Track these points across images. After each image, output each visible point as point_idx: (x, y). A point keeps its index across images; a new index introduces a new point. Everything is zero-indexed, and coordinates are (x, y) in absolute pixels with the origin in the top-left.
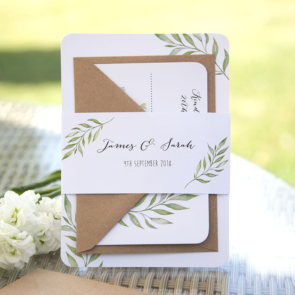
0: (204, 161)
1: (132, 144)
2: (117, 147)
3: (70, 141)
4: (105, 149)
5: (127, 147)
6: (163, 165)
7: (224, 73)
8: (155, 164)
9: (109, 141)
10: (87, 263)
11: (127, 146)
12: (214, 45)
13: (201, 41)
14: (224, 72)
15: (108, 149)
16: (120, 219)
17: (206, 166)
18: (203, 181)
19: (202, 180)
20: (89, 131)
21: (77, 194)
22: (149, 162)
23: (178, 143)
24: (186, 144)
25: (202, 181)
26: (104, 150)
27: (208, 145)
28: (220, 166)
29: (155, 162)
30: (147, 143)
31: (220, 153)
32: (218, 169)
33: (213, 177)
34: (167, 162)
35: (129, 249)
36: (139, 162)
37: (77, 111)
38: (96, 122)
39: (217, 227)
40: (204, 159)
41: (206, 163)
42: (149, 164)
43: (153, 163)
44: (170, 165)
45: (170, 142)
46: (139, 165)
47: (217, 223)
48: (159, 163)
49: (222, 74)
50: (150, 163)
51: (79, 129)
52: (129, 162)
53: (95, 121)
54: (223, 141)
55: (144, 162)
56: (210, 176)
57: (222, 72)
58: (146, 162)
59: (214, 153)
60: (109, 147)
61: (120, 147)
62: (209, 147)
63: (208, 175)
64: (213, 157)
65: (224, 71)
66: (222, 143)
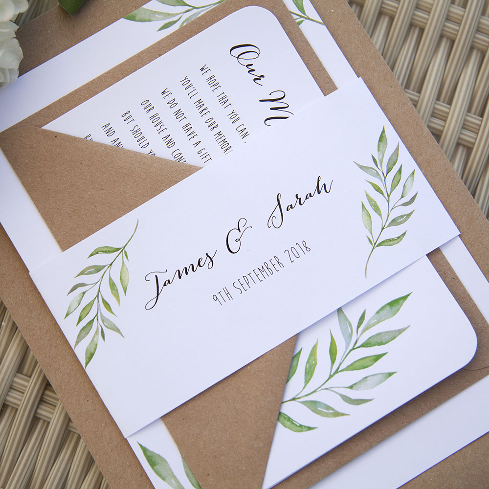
0: (370, 200)
1: (207, 254)
2: (180, 277)
3: (80, 320)
4: (158, 294)
5: (201, 265)
6: (293, 258)
7: (306, 18)
8: (277, 266)
9: (158, 274)
11: (199, 262)
14: (304, 16)
15: (165, 291)
16: (277, 413)
17: (379, 209)
18: (393, 240)
19: (390, 240)
20: (106, 277)
21: (162, 417)
22: (261, 269)
23: (297, 196)
24: (312, 189)
25: (389, 242)
26: (157, 297)
27: (358, 165)
28: (406, 190)
29: (274, 262)
31: (390, 166)
32: (407, 199)
33: (405, 221)
34: (297, 247)
35: (330, 462)
36: (242, 281)
37: (63, 251)
38: (108, 250)
39: (481, 313)
40: (367, 195)
41: (376, 203)
42: (264, 273)
43: (270, 266)
44: (308, 250)
45: (279, 204)
46: (245, 285)
47: (474, 305)
48: (284, 259)
49: (303, 21)
50: (265, 269)
51: (83, 285)
52: (223, 293)
53: (105, 249)
54: (380, 140)
55: (253, 275)
56: (401, 223)
57: (301, 17)
58: (258, 272)
59: (378, 174)
60: (165, 285)
61: (187, 274)
62: (361, 167)
63: (395, 222)
64: (382, 181)
65: (304, 13)
66: (382, 144)
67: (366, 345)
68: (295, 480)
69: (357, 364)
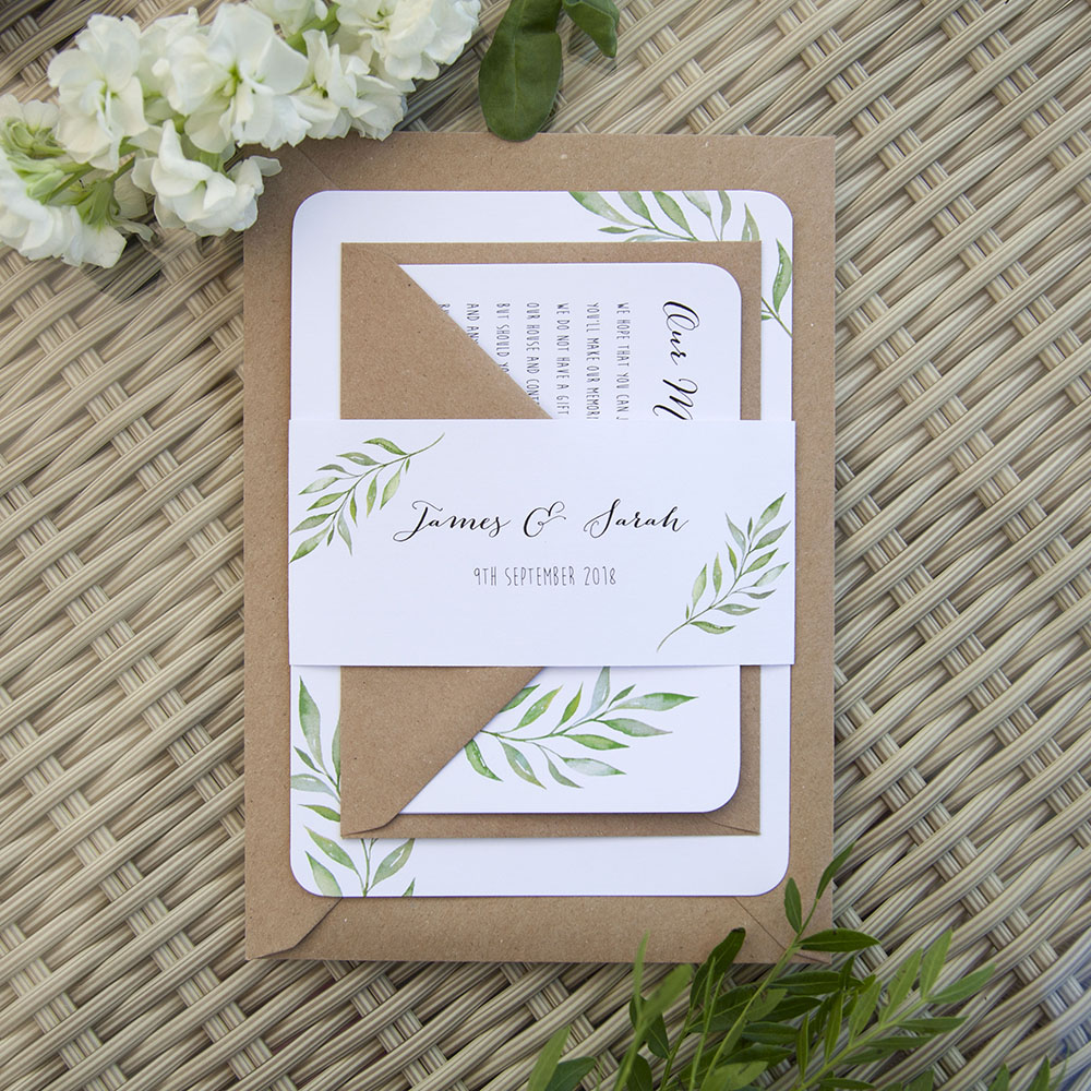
0: (717, 567)
1: (497, 518)
2: (452, 526)
3: (315, 506)
4: (416, 530)
5: (484, 527)
6: (590, 580)
7: (775, 317)
8: (567, 579)
9: (429, 508)
10: (367, 885)
11: (483, 522)
12: (745, 228)
13: (708, 214)
14: (775, 312)
15: (426, 531)
16: (469, 739)
17: (720, 583)
18: (714, 627)
19: (711, 625)
20: (371, 477)
21: (342, 667)
22: (547, 571)
23: (637, 515)
24: (660, 518)
25: (708, 627)
26: (414, 532)
27: (728, 519)
28: (764, 580)
29: (567, 572)
30: (541, 516)
31: (763, 543)
32: (759, 590)
33: (741, 614)
34: (602, 571)
35: (494, 825)
36: (518, 572)
37: (342, 418)
38: (390, 448)
39: (759, 765)
40: (717, 560)
41: (721, 573)
42: (548, 578)
43: (559, 575)
44: (613, 582)
45: (612, 511)
46: (519, 579)
47: (759, 751)
48: (579, 575)
49: (770, 318)
50: (551, 574)
51: (341, 469)
52: (489, 572)
53: (388, 445)
54: (771, 507)
55: (534, 573)
56: (734, 613)
57: (771, 312)
58: (541, 572)
59: (744, 543)
60: (430, 524)
61: (462, 526)
62: (730, 524)
63: (728, 608)
64: (744, 553)
65: (777, 310)
66: (770, 512)
67: (611, 724)
68: (444, 821)
69: (588, 738)
